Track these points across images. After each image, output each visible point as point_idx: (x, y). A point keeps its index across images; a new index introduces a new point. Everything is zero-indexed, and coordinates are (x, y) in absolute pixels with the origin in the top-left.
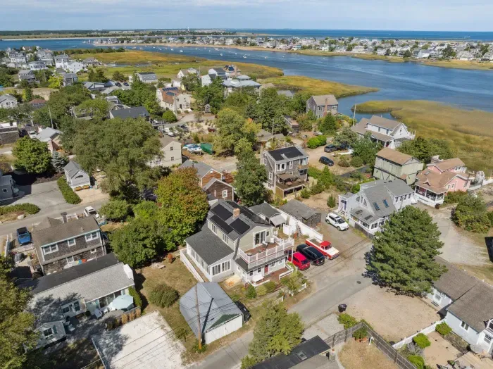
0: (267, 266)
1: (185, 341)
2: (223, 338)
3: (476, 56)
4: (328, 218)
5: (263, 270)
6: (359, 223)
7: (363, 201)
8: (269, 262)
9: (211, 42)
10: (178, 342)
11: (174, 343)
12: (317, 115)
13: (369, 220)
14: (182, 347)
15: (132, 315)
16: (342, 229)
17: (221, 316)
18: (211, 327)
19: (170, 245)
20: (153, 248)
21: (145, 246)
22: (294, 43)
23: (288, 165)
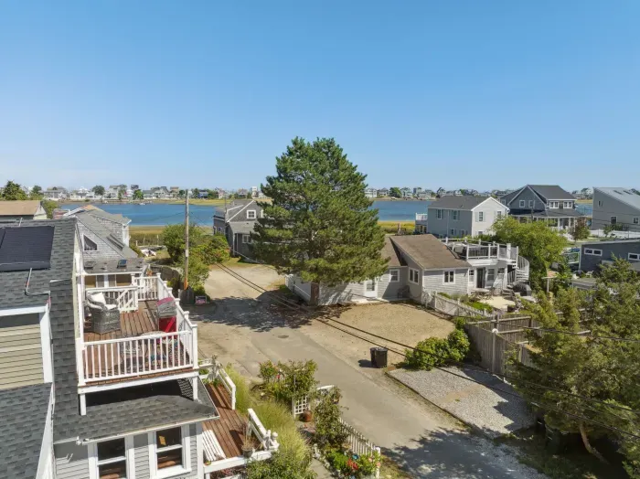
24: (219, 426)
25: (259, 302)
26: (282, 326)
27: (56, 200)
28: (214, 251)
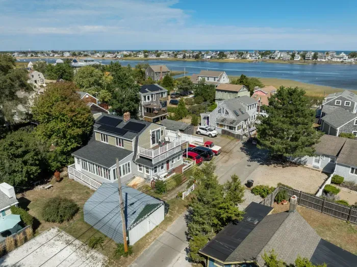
0: (168, 162)
1: (103, 250)
2: (147, 234)
3: (238, 56)
4: (199, 130)
5: (165, 166)
6: (226, 128)
7: (225, 111)
8: (170, 157)
9: (51, 55)
10: (93, 252)
11: (88, 255)
12: (156, 79)
13: (234, 123)
14: (100, 256)
15: (20, 237)
16: (213, 135)
17: (144, 206)
18: (134, 222)
19: (55, 165)
20: (36, 165)
21: (25, 163)
22: (118, 53)
23: (152, 97)
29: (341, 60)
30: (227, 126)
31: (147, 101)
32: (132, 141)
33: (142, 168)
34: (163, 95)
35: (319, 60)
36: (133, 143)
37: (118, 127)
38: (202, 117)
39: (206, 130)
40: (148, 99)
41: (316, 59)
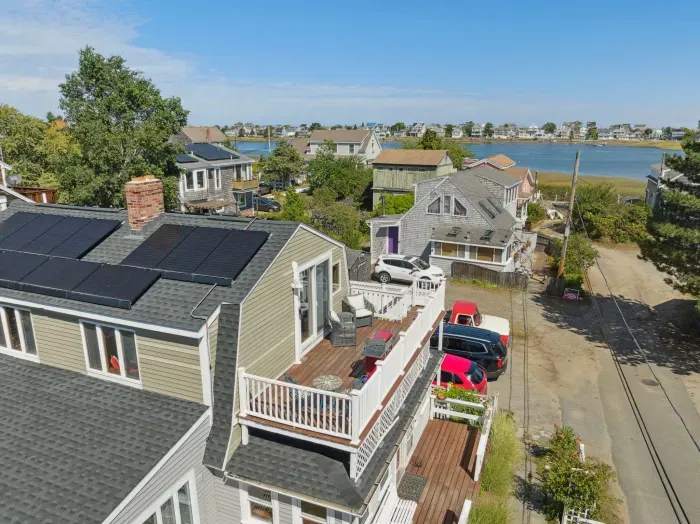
4: (383, 267)
6: (467, 257)
7: (453, 206)
13: (497, 239)
23: (210, 177)
24: (443, 495)
25: (653, 314)
26: (660, 362)
27: (505, 137)
28: (628, 226)
29: (532, 137)
30: (472, 249)
31: (196, 187)
32: (195, 342)
33: (275, 505)
34: (243, 174)
35: (495, 136)
36: (205, 353)
37: (96, 256)
38: (373, 231)
39: (409, 266)
40: (201, 183)
41: (490, 135)
